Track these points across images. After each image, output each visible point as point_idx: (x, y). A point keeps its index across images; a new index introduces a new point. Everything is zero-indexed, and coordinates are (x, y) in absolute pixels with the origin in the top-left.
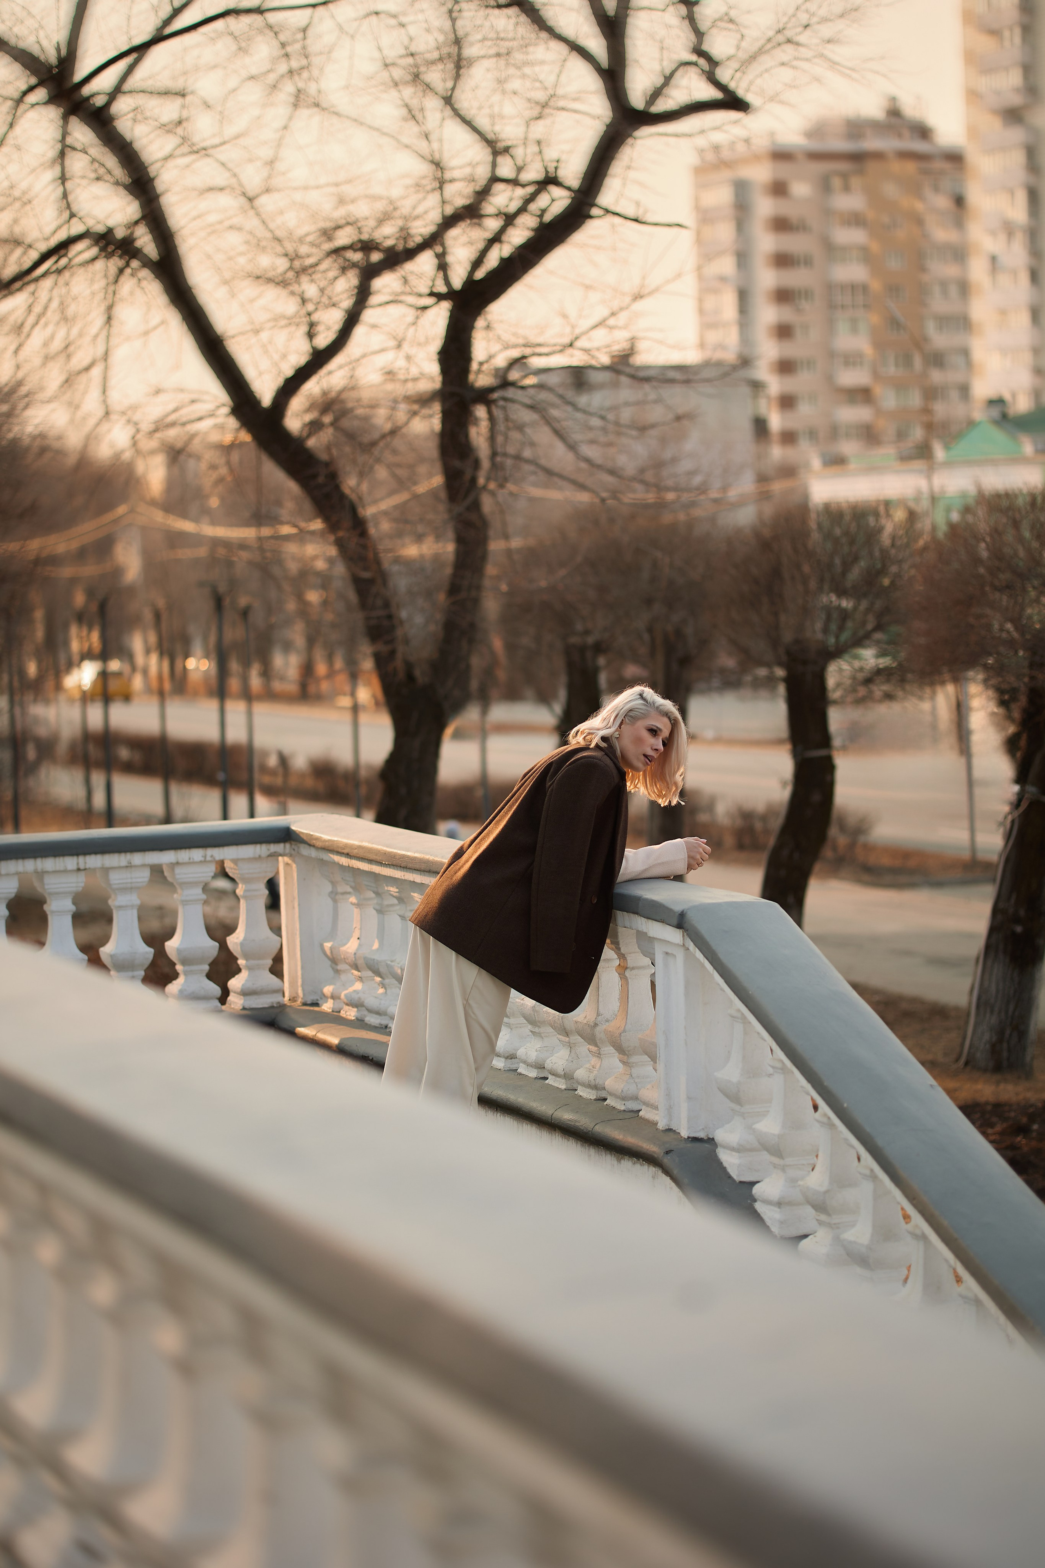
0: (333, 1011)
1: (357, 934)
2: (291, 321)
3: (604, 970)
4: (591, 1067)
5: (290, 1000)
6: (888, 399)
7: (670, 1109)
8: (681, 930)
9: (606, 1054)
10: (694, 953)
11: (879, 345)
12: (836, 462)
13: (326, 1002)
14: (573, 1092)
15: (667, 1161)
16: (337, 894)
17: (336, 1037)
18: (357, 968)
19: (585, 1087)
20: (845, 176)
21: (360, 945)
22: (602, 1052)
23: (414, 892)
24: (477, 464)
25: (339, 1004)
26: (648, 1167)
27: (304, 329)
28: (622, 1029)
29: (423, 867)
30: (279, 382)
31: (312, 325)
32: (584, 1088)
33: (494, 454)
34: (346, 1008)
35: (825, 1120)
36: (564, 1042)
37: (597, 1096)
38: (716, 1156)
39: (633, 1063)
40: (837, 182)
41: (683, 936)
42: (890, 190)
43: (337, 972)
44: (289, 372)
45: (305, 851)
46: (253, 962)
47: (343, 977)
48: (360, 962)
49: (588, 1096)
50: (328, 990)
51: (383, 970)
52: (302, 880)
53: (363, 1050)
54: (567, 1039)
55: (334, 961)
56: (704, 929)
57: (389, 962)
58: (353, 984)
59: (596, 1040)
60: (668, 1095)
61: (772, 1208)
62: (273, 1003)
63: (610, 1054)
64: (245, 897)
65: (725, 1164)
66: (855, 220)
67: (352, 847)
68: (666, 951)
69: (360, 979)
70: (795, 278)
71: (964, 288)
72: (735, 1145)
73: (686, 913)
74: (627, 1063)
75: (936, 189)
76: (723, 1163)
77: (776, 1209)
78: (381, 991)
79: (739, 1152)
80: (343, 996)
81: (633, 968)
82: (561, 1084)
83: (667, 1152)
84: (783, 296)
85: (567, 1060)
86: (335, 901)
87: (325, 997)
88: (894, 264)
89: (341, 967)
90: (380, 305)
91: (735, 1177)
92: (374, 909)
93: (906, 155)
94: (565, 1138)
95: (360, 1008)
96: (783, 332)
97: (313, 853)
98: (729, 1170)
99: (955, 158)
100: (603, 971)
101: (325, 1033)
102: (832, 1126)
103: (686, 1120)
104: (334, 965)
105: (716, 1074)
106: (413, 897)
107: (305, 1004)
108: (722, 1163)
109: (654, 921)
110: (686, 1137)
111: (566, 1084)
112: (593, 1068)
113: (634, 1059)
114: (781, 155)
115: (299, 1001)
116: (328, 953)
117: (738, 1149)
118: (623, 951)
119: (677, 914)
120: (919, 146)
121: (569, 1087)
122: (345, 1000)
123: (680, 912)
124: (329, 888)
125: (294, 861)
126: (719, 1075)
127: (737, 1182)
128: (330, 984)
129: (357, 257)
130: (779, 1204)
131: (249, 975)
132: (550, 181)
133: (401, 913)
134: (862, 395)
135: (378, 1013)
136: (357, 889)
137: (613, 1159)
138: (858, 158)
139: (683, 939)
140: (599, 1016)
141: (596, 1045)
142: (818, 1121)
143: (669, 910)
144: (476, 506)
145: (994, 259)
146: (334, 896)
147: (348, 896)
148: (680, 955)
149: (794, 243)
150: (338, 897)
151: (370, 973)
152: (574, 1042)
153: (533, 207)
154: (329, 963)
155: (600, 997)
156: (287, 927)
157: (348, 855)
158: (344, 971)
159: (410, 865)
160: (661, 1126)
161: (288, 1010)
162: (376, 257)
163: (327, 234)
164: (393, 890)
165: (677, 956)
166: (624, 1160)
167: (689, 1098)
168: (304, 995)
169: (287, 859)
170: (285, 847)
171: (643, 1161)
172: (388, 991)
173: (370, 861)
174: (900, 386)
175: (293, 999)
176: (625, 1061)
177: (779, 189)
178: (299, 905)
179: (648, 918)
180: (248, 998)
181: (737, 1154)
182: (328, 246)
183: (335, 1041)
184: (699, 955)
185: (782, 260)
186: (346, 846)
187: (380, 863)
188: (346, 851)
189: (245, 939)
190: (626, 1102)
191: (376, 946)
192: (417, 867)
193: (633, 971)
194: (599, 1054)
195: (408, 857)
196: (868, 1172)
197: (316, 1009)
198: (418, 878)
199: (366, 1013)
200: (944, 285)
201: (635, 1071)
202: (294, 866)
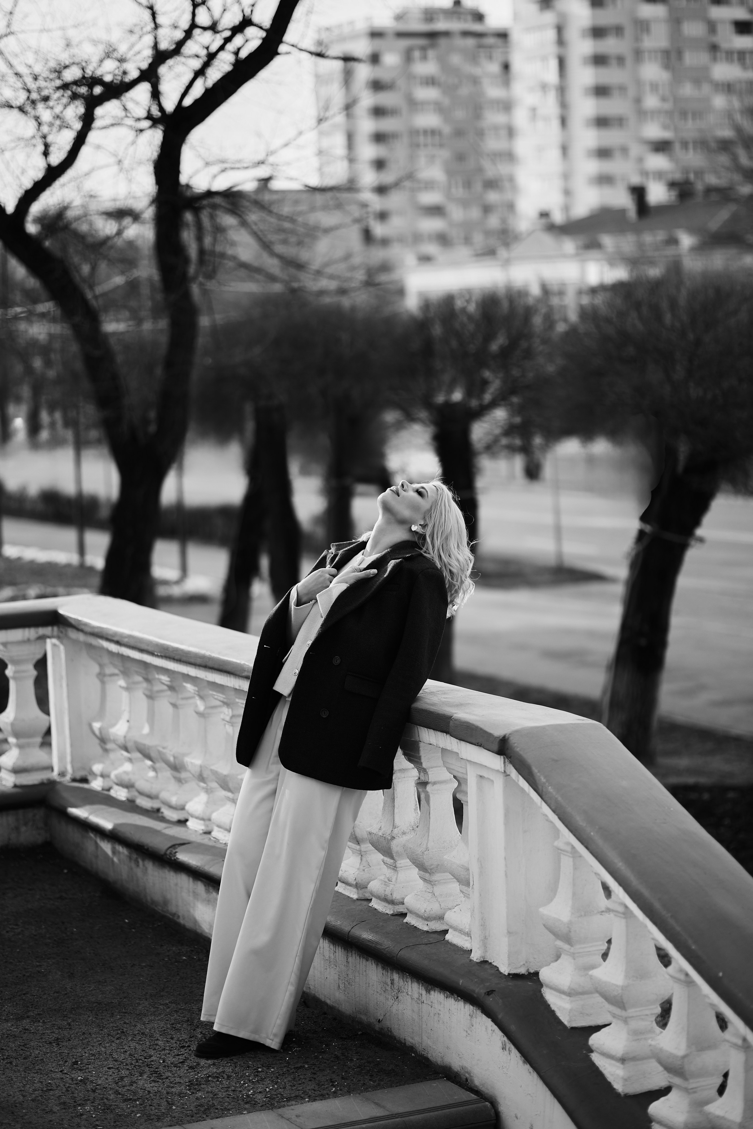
0: (103, 790)
1: (126, 716)
2: (29, 142)
3: (400, 780)
4: (386, 880)
5: (59, 774)
6: (457, 213)
7: (485, 941)
8: (502, 757)
9: (403, 867)
10: (517, 781)
11: (450, 173)
12: (425, 259)
13: (95, 779)
14: (365, 903)
15: (490, 1001)
16: (104, 675)
17: (109, 821)
18: (126, 749)
19: (381, 901)
20: (423, 49)
21: (130, 728)
22: (398, 865)
23: (187, 682)
24: (187, 260)
25: (108, 784)
26: (465, 1003)
27: (41, 148)
28: (425, 846)
29: (199, 661)
30: (19, 193)
31: (47, 146)
32: (379, 901)
33: (202, 252)
34: (116, 787)
35: (682, 977)
36: (354, 849)
37: (394, 911)
38: (542, 997)
39: (436, 881)
40: (417, 54)
41: (504, 762)
42: (456, 59)
43: (106, 751)
44: (28, 185)
45: (73, 634)
46: (23, 741)
47: (112, 755)
48: (130, 745)
49: (384, 910)
50: (97, 768)
51: (153, 754)
52: (70, 660)
53: (137, 837)
54: (358, 847)
55: (103, 740)
56: (529, 756)
57: (161, 749)
58: (121, 765)
59: (392, 854)
60: (484, 926)
61: (613, 1062)
62: (43, 780)
63: (407, 866)
64: (15, 678)
65: (553, 1007)
66: (430, 81)
67: (122, 635)
68: (481, 774)
69: (130, 760)
70: (387, 125)
71: (511, 132)
72: (566, 988)
73: (508, 738)
74: (430, 881)
75: (490, 58)
76: (551, 1006)
77: (618, 1064)
78: (152, 774)
79: (570, 996)
80: (113, 776)
81: (435, 783)
82: (353, 894)
83: (488, 992)
84: (379, 138)
85: (358, 869)
86: (103, 683)
87: (95, 775)
88: (460, 114)
89: (109, 746)
90: (104, 128)
91: (566, 1023)
92: (144, 694)
93: (466, 34)
94: (363, 958)
95: (131, 789)
96: (380, 164)
97: (81, 637)
98: (559, 1014)
99: (503, 35)
100: (398, 782)
101: (97, 816)
102: (689, 982)
103: (507, 956)
104: (102, 744)
105: (541, 910)
106: (185, 687)
107: (74, 780)
108: (549, 1005)
109: (468, 744)
110: (507, 974)
111: (358, 893)
112: (389, 880)
113: (436, 877)
114: (376, 34)
115: (68, 777)
116: (97, 732)
117: (571, 993)
118: (424, 765)
119: (498, 740)
120: (476, 27)
121: (361, 896)
122: (116, 781)
123: (501, 738)
124: (96, 669)
125: (62, 643)
126: (545, 911)
127: (569, 1028)
128: (100, 762)
129: (83, 90)
130: (623, 1060)
131: (20, 754)
132: (246, 22)
133: (173, 701)
134: (436, 211)
135: (150, 797)
136: (125, 673)
137: (421, 987)
138: (432, 36)
139: (505, 766)
140: (395, 828)
141: (392, 857)
142: (671, 976)
143: (488, 735)
144: (187, 295)
145: (534, 110)
146: (102, 676)
147: (116, 678)
148: (499, 782)
149: (386, 99)
150: (106, 679)
151: (138, 755)
152: (365, 850)
153: (231, 47)
154: (97, 741)
155: (396, 809)
156: (55, 705)
157: (118, 643)
158: (113, 750)
159: (184, 659)
160: (475, 957)
161: (58, 787)
162: (98, 90)
163: (58, 72)
164: (165, 678)
165: (495, 782)
166: (435, 991)
167: (509, 933)
168: (74, 771)
169: (55, 641)
170: (53, 630)
171: (458, 996)
172: (160, 775)
173: (142, 651)
174: (465, 204)
175: (62, 774)
176: (426, 878)
177: (375, 59)
178: (68, 685)
179: (461, 740)
180: (19, 775)
181: (568, 998)
182: (58, 83)
183: (108, 825)
184: (523, 783)
185: (378, 112)
186: (116, 634)
187: (152, 654)
188: (115, 639)
189: (15, 719)
190: (429, 923)
191: (146, 730)
192: (192, 661)
193: (435, 786)
194: (395, 867)
195: (182, 650)
196: (740, 1042)
197: (85, 786)
198: (192, 671)
199: (136, 794)
200: (496, 128)
201: (437, 890)
202: (62, 647)
